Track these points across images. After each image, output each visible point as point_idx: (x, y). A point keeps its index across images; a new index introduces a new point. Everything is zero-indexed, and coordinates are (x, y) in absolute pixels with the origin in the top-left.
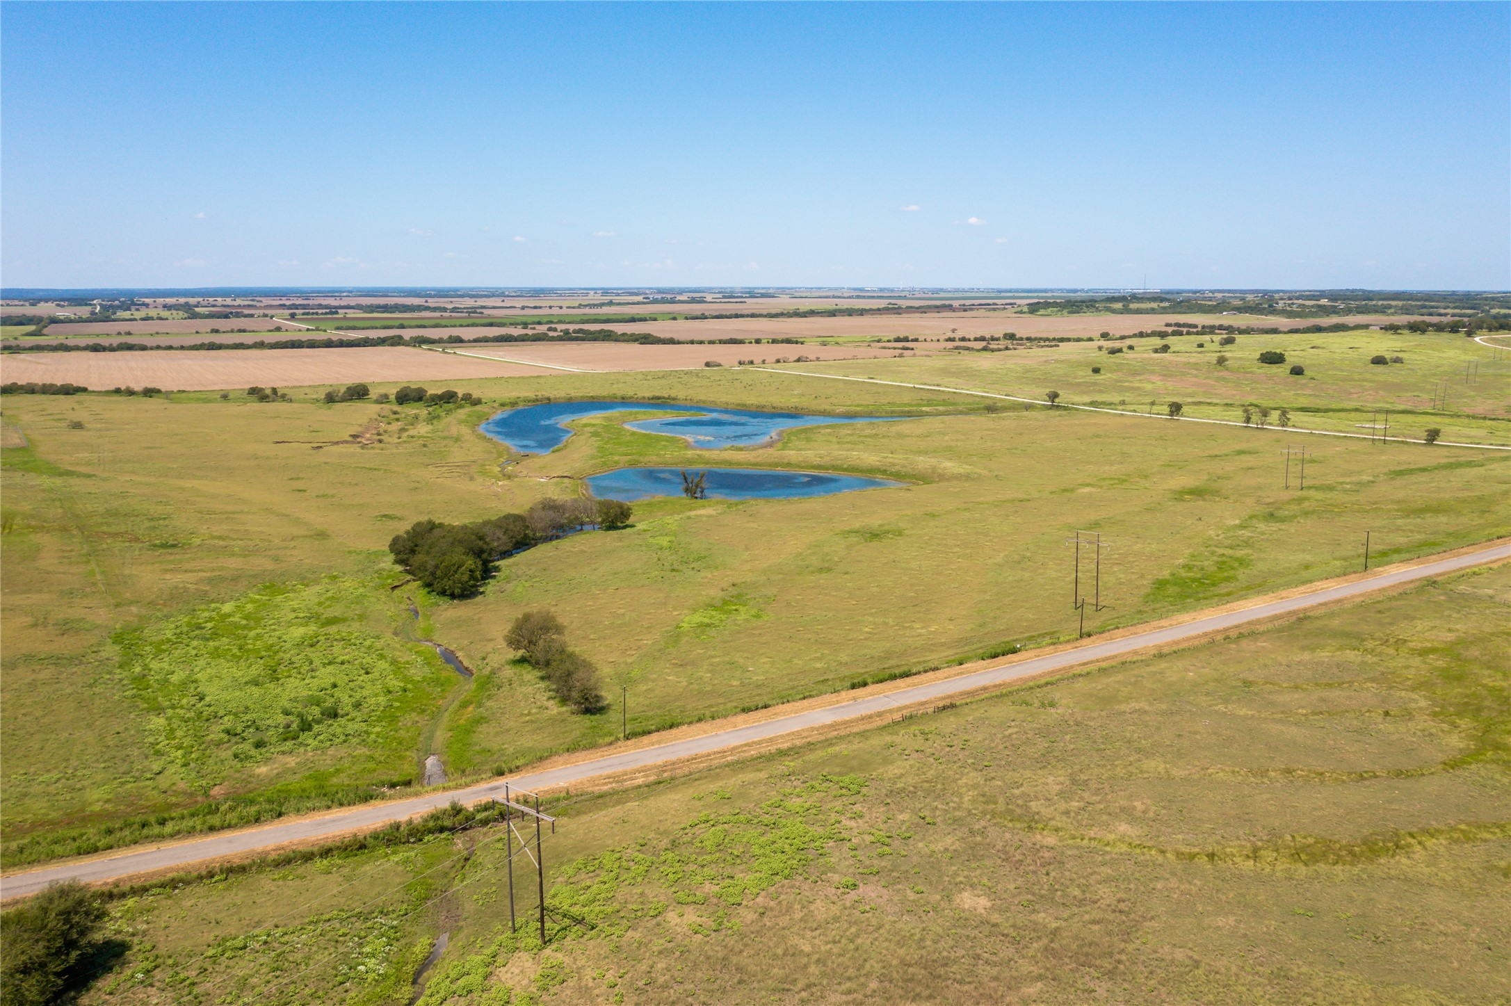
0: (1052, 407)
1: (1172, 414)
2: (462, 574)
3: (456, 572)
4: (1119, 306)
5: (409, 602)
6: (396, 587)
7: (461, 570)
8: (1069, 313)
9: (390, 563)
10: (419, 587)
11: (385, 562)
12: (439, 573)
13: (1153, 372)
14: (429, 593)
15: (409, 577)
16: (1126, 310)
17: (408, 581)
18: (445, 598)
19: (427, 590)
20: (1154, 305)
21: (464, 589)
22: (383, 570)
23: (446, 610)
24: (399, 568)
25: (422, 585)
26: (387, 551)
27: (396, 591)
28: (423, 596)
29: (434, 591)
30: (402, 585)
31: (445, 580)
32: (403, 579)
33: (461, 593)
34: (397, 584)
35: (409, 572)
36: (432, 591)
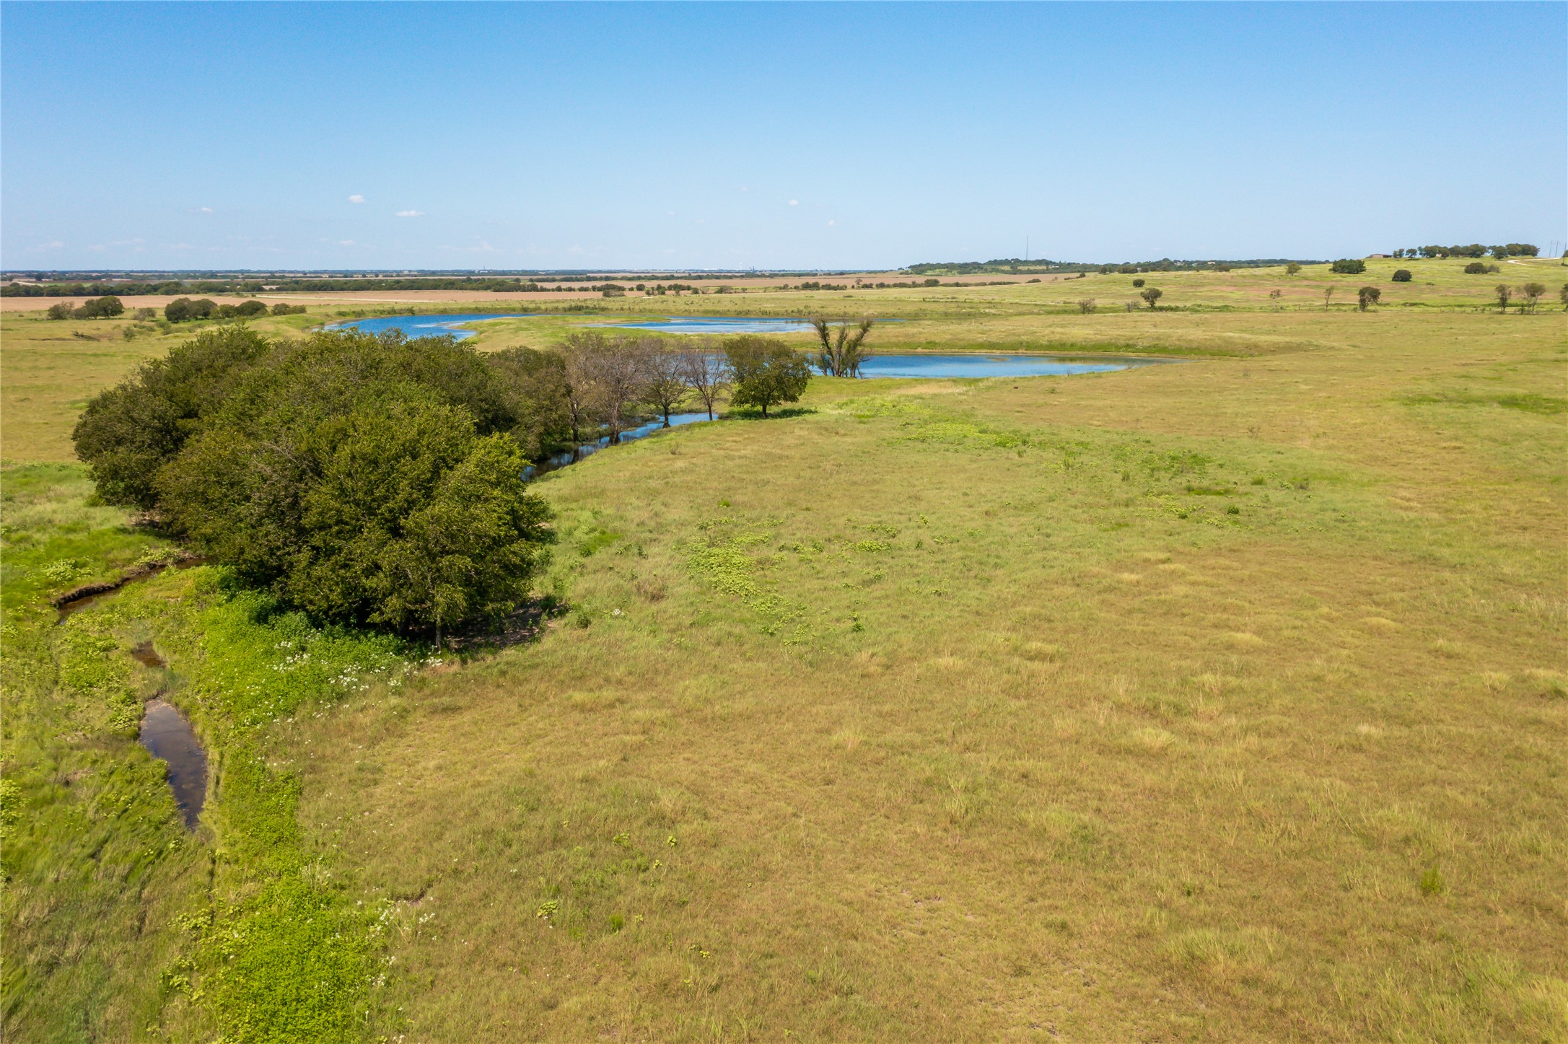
0: (1153, 308)
1: (1363, 304)
2: (468, 500)
3: (427, 489)
4: (1007, 268)
5: (140, 678)
6: (87, 595)
7: (454, 478)
8: (960, 273)
9: (80, 502)
10: (201, 596)
11: (59, 498)
12: (319, 498)
13: (1209, 284)
14: (261, 617)
15: (158, 551)
16: (1015, 272)
17: (154, 568)
18: (371, 645)
19: (250, 600)
20: (1045, 268)
21: (478, 589)
22: (44, 524)
23: (393, 727)
24: (122, 516)
25: (225, 584)
26: (66, 453)
27: (81, 618)
28: (231, 640)
29: (296, 609)
30: (117, 587)
31: (357, 546)
32: (130, 561)
33: (452, 606)
34: (98, 582)
35: (157, 531)
36: (284, 607)
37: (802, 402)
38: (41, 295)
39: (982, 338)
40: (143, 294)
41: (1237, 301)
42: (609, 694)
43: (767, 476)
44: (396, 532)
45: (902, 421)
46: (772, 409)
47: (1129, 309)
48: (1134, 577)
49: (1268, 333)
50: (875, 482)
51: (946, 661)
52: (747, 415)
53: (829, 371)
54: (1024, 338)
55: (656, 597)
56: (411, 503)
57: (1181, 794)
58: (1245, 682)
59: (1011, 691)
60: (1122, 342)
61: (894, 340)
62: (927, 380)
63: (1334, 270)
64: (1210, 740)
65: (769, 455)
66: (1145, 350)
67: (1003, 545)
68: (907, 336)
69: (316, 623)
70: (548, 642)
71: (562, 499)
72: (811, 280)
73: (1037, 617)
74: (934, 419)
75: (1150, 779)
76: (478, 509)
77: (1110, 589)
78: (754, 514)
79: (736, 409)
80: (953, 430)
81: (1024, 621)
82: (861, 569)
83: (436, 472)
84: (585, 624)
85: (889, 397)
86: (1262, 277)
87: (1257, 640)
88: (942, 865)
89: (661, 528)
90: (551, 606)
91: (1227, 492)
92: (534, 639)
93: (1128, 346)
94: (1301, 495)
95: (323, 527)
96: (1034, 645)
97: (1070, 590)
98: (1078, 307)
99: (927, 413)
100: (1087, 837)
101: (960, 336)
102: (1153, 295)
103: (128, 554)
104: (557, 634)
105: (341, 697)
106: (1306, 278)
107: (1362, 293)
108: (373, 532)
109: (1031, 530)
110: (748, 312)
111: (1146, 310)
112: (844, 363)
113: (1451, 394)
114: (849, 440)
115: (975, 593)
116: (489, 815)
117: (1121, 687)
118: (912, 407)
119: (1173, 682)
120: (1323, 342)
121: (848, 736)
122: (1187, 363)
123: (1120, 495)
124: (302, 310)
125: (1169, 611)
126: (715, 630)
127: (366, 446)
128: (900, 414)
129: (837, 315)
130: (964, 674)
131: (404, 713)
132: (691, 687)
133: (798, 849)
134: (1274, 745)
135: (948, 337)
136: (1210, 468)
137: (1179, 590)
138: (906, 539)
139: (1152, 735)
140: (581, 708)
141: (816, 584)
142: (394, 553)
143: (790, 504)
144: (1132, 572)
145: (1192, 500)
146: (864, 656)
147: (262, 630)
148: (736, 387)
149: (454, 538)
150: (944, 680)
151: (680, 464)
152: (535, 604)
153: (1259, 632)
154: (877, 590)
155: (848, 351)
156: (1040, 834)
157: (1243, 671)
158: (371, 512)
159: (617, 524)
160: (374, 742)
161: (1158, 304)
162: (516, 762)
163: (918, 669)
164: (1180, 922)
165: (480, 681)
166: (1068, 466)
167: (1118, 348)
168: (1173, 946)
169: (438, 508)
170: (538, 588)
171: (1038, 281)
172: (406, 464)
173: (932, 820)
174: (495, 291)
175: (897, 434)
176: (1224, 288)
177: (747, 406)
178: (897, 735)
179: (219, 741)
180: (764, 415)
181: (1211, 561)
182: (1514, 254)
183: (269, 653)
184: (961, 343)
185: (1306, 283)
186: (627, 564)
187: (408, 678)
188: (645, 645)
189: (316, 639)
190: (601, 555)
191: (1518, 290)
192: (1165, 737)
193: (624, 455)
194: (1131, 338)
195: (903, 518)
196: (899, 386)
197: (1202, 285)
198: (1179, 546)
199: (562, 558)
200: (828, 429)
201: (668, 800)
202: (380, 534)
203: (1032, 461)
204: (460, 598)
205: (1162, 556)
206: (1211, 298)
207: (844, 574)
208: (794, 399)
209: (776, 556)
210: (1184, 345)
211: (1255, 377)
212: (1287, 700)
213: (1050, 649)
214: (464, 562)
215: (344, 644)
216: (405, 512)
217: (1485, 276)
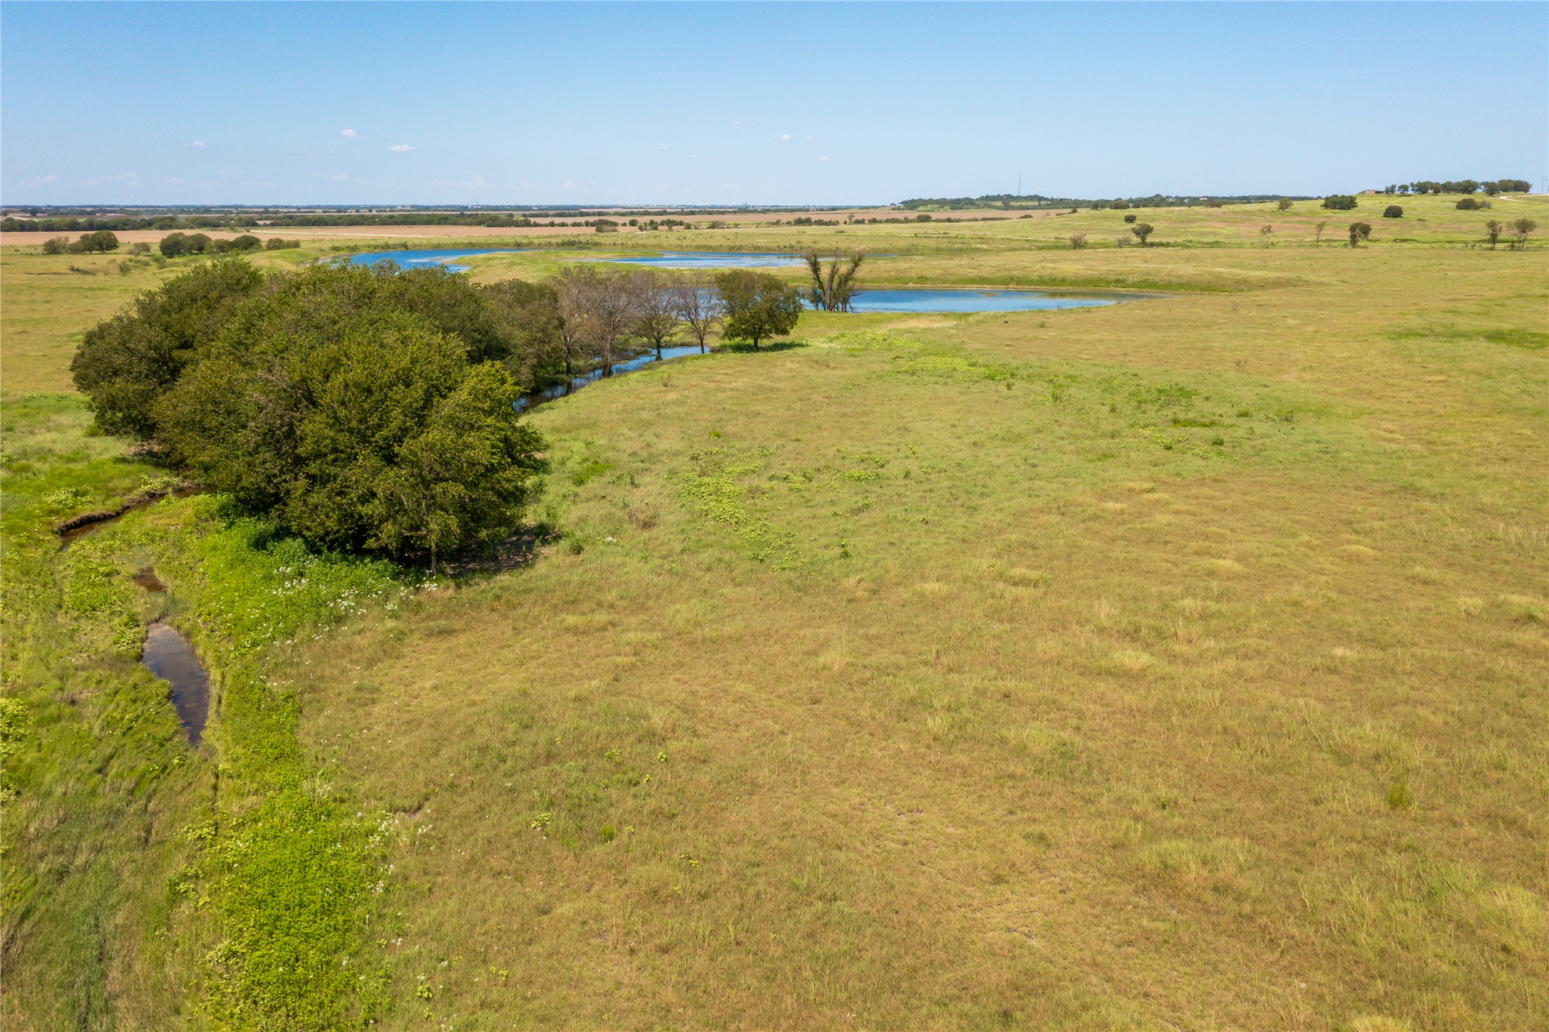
1: (1354, 240)
2: (462, 428)
3: (420, 418)
4: (999, 204)
5: (141, 603)
6: (88, 523)
7: (446, 407)
8: (952, 208)
9: (79, 432)
10: (200, 523)
11: (59, 428)
12: (314, 427)
13: (1201, 220)
14: (259, 543)
15: (158, 480)
17: (154, 496)
19: (251, 526)
20: (1037, 203)
21: (472, 515)
22: (44, 454)
23: (390, 648)
24: (122, 446)
25: (224, 512)
26: (65, 384)
27: (82, 545)
28: (231, 566)
29: (294, 536)
30: (117, 515)
31: (353, 473)
32: (130, 490)
33: (446, 533)
34: (98, 510)
35: (157, 461)
36: (281, 534)
37: (793, 335)
38: (36, 230)
39: (973, 273)
40: (137, 229)
41: (1228, 236)
42: (601, 617)
43: (758, 408)
44: (390, 459)
45: (892, 355)
46: (764, 342)
47: (1121, 244)
48: (1118, 506)
49: (1259, 268)
50: (865, 414)
51: (931, 587)
52: (738, 349)
53: (820, 306)
54: (1015, 273)
55: (647, 525)
56: (405, 431)
57: (1159, 713)
58: (1225, 607)
59: (995, 614)
60: (1113, 277)
61: (885, 275)
62: (918, 315)
63: (1326, 206)
64: (1187, 662)
65: (760, 387)
66: (1134, 285)
67: (990, 474)
68: (898, 271)
69: (313, 549)
70: (541, 568)
71: (555, 430)
72: (803, 216)
73: (1022, 544)
74: (925, 353)
75: (1130, 698)
76: (471, 438)
77: (1095, 518)
78: (745, 444)
79: (727, 342)
80: (941, 363)
81: (1009, 548)
82: (849, 497)
83: (428, 401)
84: (578, 550)
85: (880, 331)
86: (1253, 213)
87: (1238, 567)
88: (924, 780)
89: (652, 458)
90: (544, 533)
91: (1213, 424)
92: (528, 564)
93: (1118, 281)
94: (1286, 427)
95: (319, 455)
96: (1018, 571)
97: (1055, 518)
98: (1069, 242)
99: (917, 346)
100: (1066, 753)
101: (951, 271)
102: (1145, 231)
103: (127, 483)
104: (551, 558)
105: (339, 620)
106: (1297, 214)
107: (1353, 228)
108: (367, 459)
109: (1018, 460)
110: (740, 248)
111: (1137, 246)
112: (835, 297)
113: (1438, 329)
114: (840, 373)
115: (962, 522)
116: (484, 733)
117: (1104, 610)
118: (901, 341)
119: (1153, 607)
120: (1312, 277)
121: (834, 658)
122: (1177, 298)
123: (1107, 427)
124: (296, 245)
125: (1153, 538)
126: (705, 556)
127: (357, 373)
128: (890, 348)
129: (830, 250)
130: (949, 598)
131: (400, 636)
132: (682, 611)
133: (785, 764)
134: (1251, 667)
135: (939, 272)
136: (1196, 401)
137: (1162, 518)
138: (894, 469)
139: (1132, 657)
140: (574, 631)
141: (803, 512)
142: (390, 480)
143: (780, 435)
144: (1117, 501)
145: (1177, 432)
146: (852, 580)
147: (261, 557)
148: (728, 320)
149: (448, 467)
150: (928, 604)
151: (672, 396)
152: (529, 531)
153: (1239, 560)
154: (865, 519)
155: (839, 285)
156: (1021, 751)
157: (1223, 596)
158: (364, 440)
159: (609, 454)
160: (371, 663)
161: (1149, 239)
162: (511, 682)
163: (904, 593)
164: (1154, 834)
165: (475, 605)
166: (1056, 398)
167: (1108, 283)
168: (1148, 856)
169: (432, 436)
170: (531, 517)
171: (1030, 217)
172: (398, 392)
173: (916, 737)
174: (489, 226)
175: (887, 367)
176: (1215, 224)
177: (738, 340)
178: (882, 656)
179: (220, 662)
180: (755, 348)
181: (1195, 491)
182: (1506, 190)
183: (268, 578)
184: (952, 278)
185: (1297, 219)
186: (619, 493)
187: (404, 603)
188: (637, 571)
189: (314, 565)
190: (594, 484)
191: (1509, 225)
192: (1145, 659)
193: (617, 387)
194: (1122, 274)
195: (892, 449)
196: (890, 320)
197: (1193, 221)
198: (1163, 477)
199: (555, 487)
200: (821, 362)
201: (658, 719)
202: (374, 461)
203: (1020, 394)
204: (453, 523)
205: (1147, 485)
206: (1202, 234)
207: (833, 503)
208: (785, 332)
209: (766, 485)
210: (1175, 280)
211: (1243, 312)
212: (1265, 624)
213: (1034, 574)
214: (457, 490)
215: (341, 569)
216: (399, 441)
217: (1477, 212)
